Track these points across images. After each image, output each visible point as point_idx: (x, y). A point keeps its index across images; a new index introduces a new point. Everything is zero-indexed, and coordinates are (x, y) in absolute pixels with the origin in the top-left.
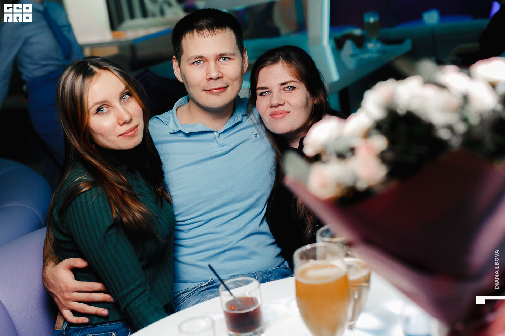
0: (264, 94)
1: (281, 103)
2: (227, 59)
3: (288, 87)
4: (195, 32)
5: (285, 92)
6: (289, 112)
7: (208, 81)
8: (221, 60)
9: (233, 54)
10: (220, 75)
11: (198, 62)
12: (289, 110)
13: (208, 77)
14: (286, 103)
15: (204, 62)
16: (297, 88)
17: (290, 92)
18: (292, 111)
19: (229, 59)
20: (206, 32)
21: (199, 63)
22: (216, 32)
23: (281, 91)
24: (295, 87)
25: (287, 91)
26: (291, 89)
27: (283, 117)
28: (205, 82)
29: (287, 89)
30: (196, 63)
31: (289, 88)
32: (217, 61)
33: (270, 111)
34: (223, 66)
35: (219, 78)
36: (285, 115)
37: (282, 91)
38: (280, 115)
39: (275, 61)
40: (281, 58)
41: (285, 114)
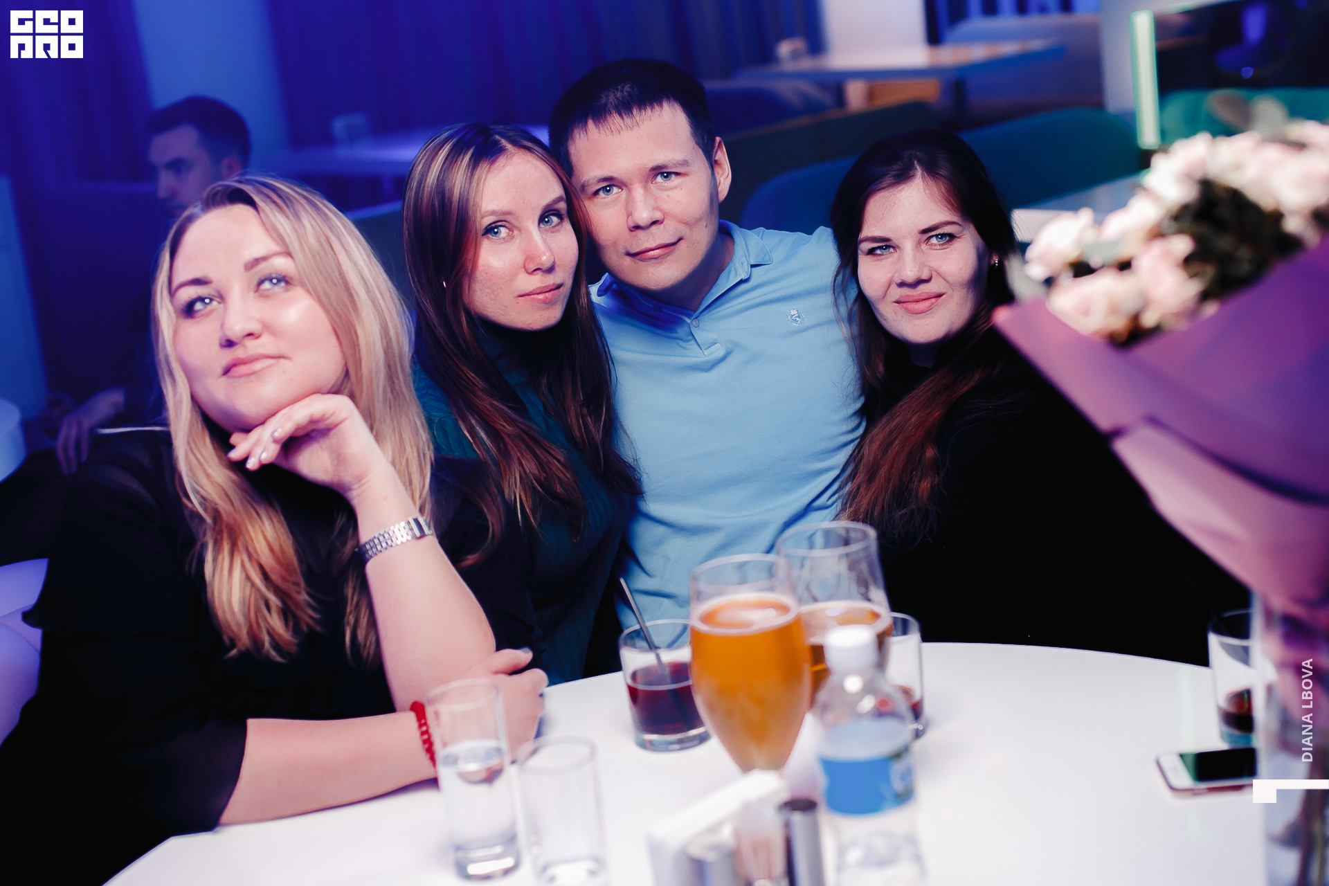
0: (878, 252)
1: (925, 276)
2: (673, 176)
3: (936, 236)
4: (591, 124)
5: (931, 249)
6: (939, 296)
7: (634, 233)
8: (659, 179)
9: (685, 163)
10: (658, 216)
11: (608, 188)
12: (941, 290)
13: (632, 224)
14: (934, 274)
15: (619, 187)
16: (959, 238)
17: (944, 247)
18: (950, 291)
19: (677, 174)
20: (615, 120)
21: (609, 191)
22: (638, 119)
23: (920, 245)
24: (955, 234)
25: (935, 245)
26: (945, 240)
27: (929, 309)
28: (626, 234)
29: (934, 240)
30: (601, 193)
31: (940, 238)
32: (650, 183)
33: (896, 293)
34: (664, 194)
35: (655, 223)
36: (932, 304)
37: (924, 247)
38: (921, 303)
39: (903, 177)
40: (918, 167)
41: (933, 300)
